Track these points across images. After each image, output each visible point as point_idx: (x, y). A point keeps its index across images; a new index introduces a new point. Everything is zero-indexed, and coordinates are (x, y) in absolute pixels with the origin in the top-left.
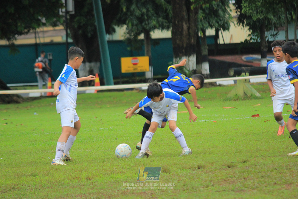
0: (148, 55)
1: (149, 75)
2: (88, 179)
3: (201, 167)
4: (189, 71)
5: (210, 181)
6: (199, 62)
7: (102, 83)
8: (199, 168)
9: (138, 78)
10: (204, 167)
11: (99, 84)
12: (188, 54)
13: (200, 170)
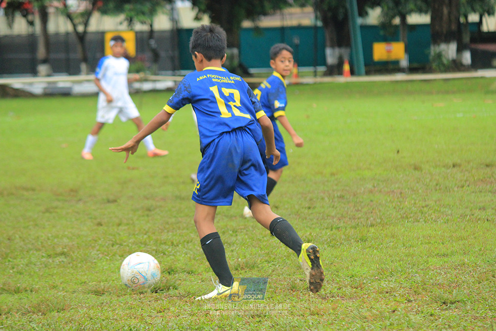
0: (403, 41)
1: (404, 63)
2: (333, 174)
3: (457, 165)
4: (448, 60)
5: (466, 181)
6: (460, 50)
7: (352, 72)
8: (454, 166)
9: (391, 67)
10: (460, 166)
11: (349, 73)
12: (447, 41)
13: (455, 169)
